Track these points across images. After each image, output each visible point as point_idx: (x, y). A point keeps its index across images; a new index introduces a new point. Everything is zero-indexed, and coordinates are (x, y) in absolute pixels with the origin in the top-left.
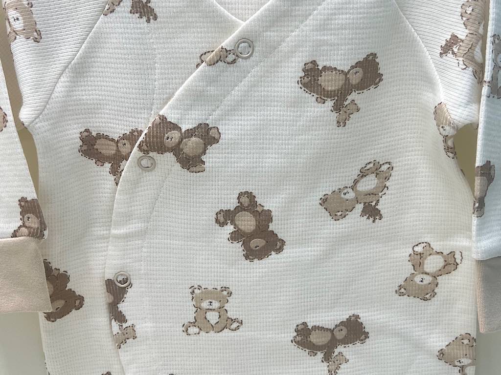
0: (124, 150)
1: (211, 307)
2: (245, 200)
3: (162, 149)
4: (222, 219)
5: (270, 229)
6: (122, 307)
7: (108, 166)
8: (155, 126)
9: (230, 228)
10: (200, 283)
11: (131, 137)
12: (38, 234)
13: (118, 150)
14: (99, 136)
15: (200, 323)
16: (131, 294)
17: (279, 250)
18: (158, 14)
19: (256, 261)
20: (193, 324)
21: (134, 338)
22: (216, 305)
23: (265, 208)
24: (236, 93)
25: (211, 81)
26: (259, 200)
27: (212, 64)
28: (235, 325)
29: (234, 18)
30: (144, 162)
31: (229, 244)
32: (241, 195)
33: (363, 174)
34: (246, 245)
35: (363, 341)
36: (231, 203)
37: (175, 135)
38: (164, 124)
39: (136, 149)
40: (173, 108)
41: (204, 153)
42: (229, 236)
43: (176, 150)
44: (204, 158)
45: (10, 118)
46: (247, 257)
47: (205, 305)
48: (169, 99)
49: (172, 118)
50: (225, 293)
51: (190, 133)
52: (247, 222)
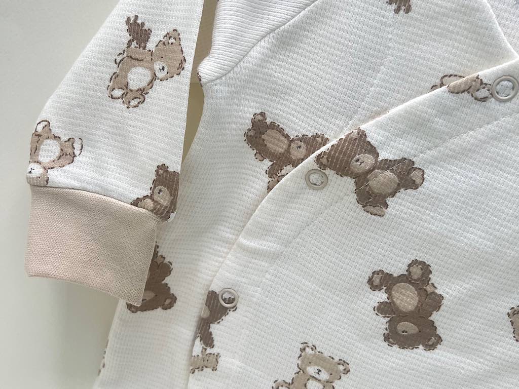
0: (296, 154)
1: (317, 376)
2: (417, 272)
3: (343, 169)
4: (377, 281)
5: (431, 318)
6: (215, 329)
7: (267, 163)
8: (349, 140)
9: (382, 296)
10: (317, 344)
11: (313, 142)
12: (163, 214)
13: (288, 151)
14: (273, 126)
15: (296, 387)
16: (231, 317)
17: (431, 347)
18: (413, 7)
19: (395, 348)
20: (288, 385)
21: (214, 369)
22: (324, 376)
23: (437, 291)
24: (468, 138)
25: (444, 111)
26: (434, 278)
27: (455, 91)
29: (509, 46)
30: (314, 178)
31: (372, 314)
32: (415, 263)
34: (392, 324)
36: (397, 268)
37: (368, 160)
38: (361, 142)
39: (313, 157)
40: (381, 126)
41: (393, 194)
42: (376, 305)
43: (361, 179)
44: (389, 201)
46: (387, 338)
47: (311, 370)
48: (378, 114)
49: (374, 138)
50: (341, 368)
51: (387, 165)
52: (407, 299)
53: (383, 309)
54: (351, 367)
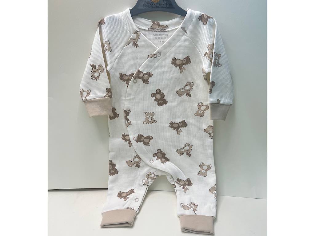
0: (130, 78)
2: (158, 91)
3: (139, 78)
4: (152, 95)
6: (128, 117)
7: (125, 82)
8: (137, 72)
9: (154, 98)
12: (110, 97)
13: (128, 78)
14: (124, 75)
15: (147, 121)
17: (166, 104)
18: (139, 46)
19: (160, 106)
20: (145, 121)
21: (131, 125)
22: (151, 117)
24: (156, 65)
25: (151, 62)
27: (151, 58)
28: (155, 122)
29: (156, 47)
30: (134, 81)
33: (186, 85)
34: (158, 102)
35: (186, 127)
37: (142, 74)
38: (139, 72)
39: (133, 77)
40: (142, 68)
43: (142, 78)
45: (105, 69)
46: (158, 105)
47: (148, 117)
48: (141, 66)
50: (153, 114)
51: (145, 74)
53: (155, 100)
54: (155, 113)
